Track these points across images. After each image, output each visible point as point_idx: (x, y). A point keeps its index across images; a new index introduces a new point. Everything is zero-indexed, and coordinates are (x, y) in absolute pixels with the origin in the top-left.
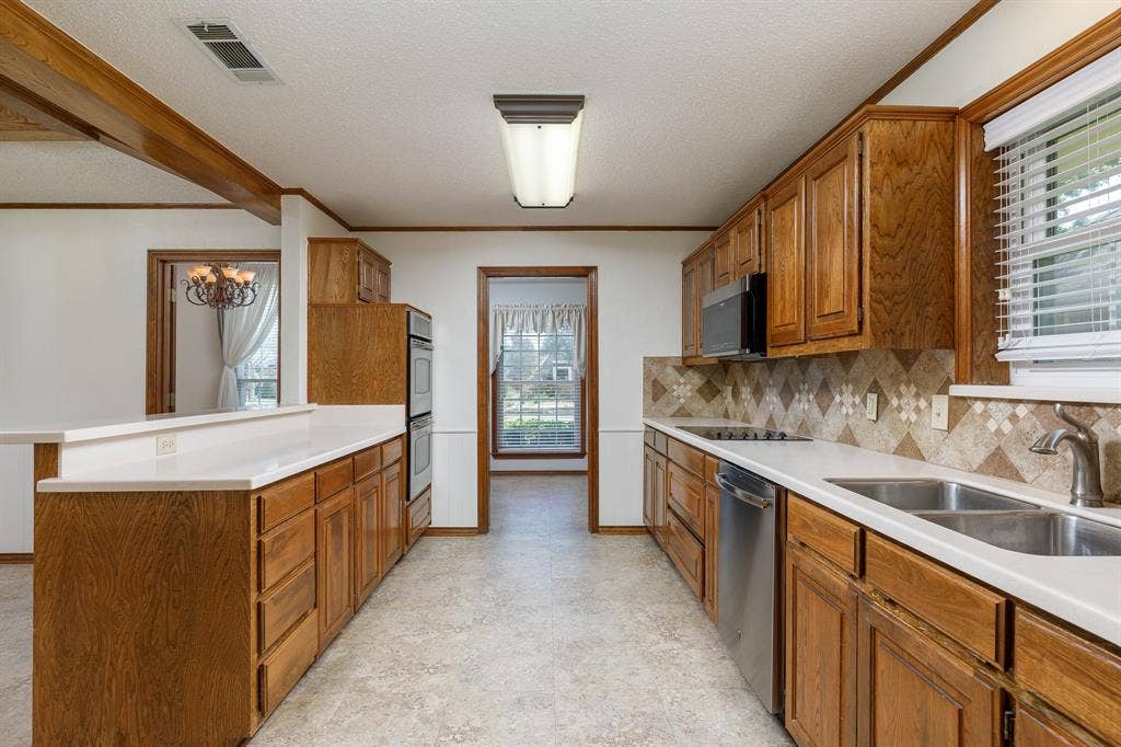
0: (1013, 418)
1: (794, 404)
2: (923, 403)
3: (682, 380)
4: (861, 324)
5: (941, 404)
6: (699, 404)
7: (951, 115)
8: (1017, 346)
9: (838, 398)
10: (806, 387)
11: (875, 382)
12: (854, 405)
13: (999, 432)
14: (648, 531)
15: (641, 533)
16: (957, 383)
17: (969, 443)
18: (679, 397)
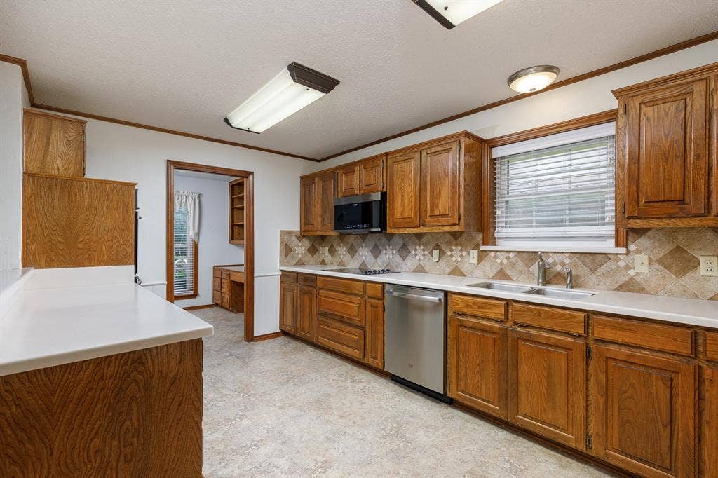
0: (508, 258)
1: (382, 255)
2: (464, 253)
3: (300, 244)
4: (459, 220)
5: (474, 253)
6: (308, 258)
7: (481, 141)
8: (501, 232)
9: (413, 252)
10: (391, 247)
11: (437, 245)
12: (424, 255)
13: (502, 263)
14: (284, 333)
15: (278, 336)
16: (483, 245)
17: (488, 268)
18: (298, 254)
